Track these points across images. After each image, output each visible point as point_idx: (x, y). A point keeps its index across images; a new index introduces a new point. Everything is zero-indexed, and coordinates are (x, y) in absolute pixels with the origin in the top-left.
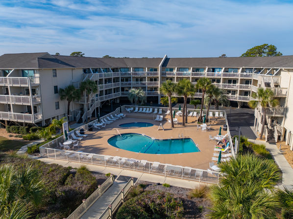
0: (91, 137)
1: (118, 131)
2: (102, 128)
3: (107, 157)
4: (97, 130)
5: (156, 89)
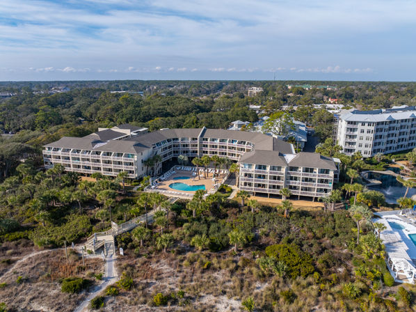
0: (161, 184)
1: (173, 182)
2: (165, 180)
3: (170, 192)
4: (163, 181)
5: (196, 152)
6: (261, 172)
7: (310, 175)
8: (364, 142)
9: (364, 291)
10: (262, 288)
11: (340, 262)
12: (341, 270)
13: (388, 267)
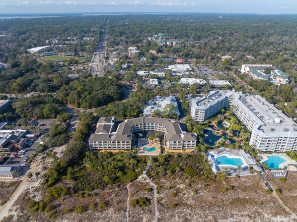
6: (175, 144)
7: (189, 143)
8: (201, 116)
9: (208, 177)
10: (187, 181)
11: (202, 170)
12: (202, 172)
13: (211, 170)
